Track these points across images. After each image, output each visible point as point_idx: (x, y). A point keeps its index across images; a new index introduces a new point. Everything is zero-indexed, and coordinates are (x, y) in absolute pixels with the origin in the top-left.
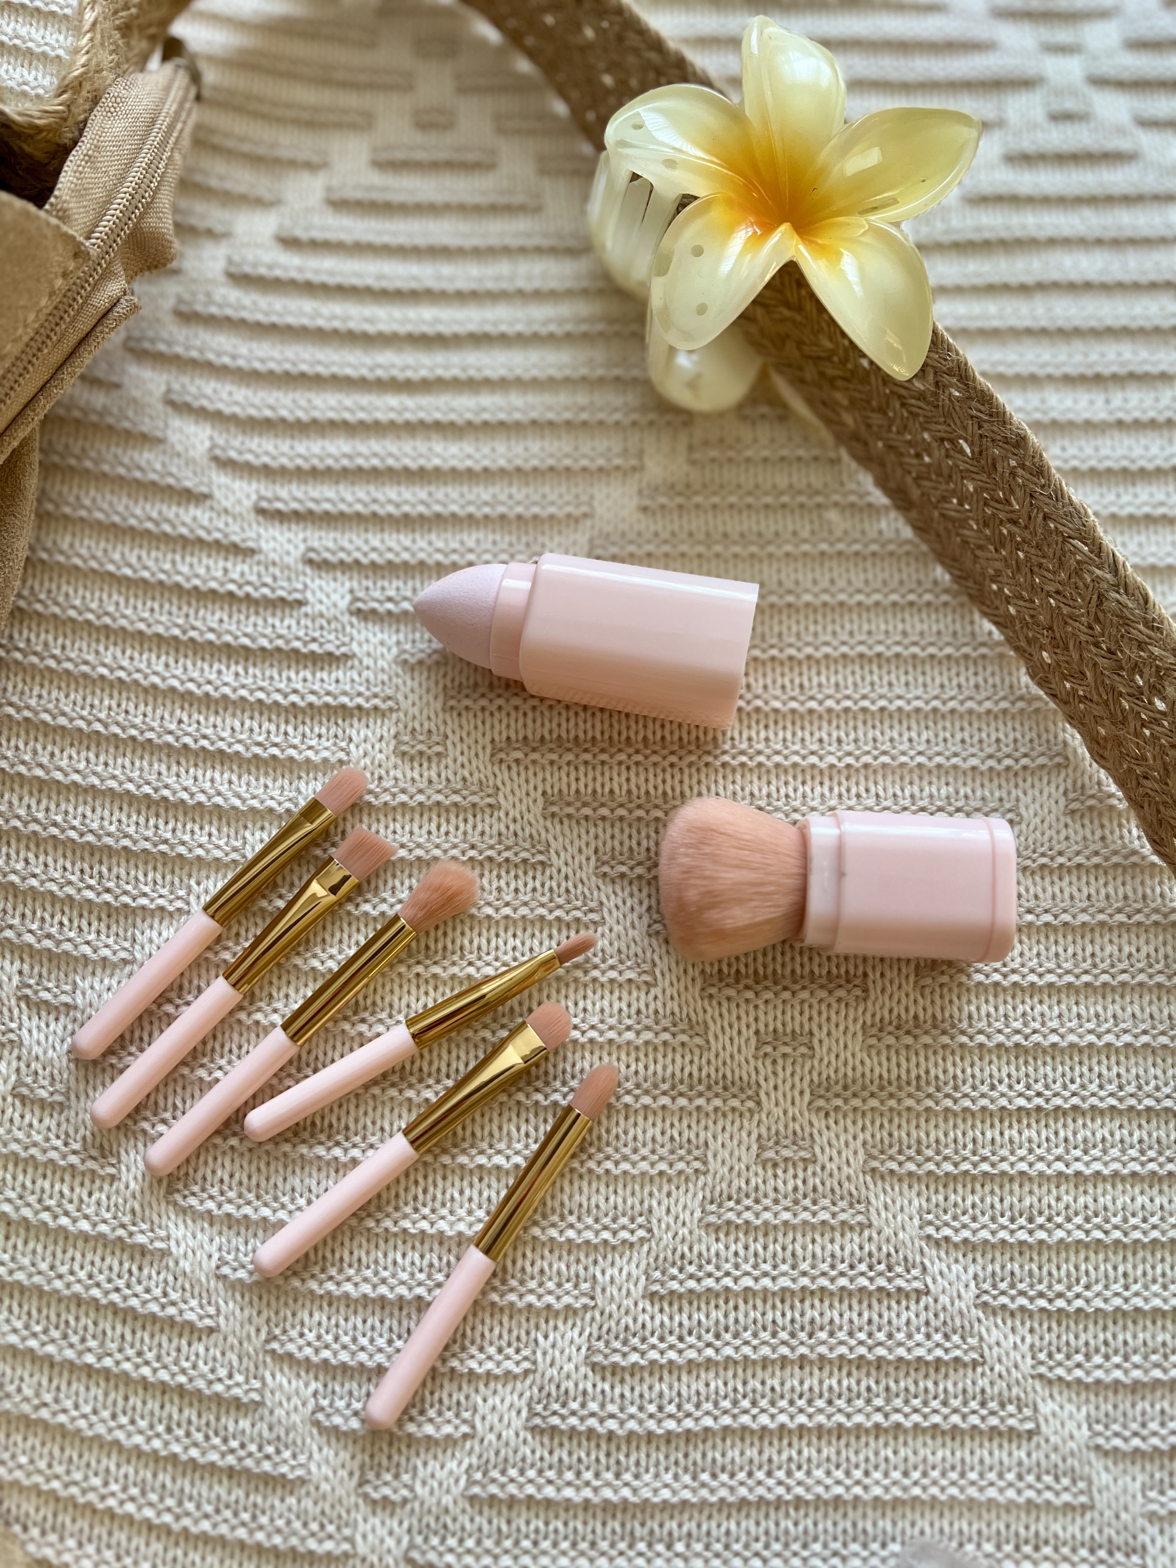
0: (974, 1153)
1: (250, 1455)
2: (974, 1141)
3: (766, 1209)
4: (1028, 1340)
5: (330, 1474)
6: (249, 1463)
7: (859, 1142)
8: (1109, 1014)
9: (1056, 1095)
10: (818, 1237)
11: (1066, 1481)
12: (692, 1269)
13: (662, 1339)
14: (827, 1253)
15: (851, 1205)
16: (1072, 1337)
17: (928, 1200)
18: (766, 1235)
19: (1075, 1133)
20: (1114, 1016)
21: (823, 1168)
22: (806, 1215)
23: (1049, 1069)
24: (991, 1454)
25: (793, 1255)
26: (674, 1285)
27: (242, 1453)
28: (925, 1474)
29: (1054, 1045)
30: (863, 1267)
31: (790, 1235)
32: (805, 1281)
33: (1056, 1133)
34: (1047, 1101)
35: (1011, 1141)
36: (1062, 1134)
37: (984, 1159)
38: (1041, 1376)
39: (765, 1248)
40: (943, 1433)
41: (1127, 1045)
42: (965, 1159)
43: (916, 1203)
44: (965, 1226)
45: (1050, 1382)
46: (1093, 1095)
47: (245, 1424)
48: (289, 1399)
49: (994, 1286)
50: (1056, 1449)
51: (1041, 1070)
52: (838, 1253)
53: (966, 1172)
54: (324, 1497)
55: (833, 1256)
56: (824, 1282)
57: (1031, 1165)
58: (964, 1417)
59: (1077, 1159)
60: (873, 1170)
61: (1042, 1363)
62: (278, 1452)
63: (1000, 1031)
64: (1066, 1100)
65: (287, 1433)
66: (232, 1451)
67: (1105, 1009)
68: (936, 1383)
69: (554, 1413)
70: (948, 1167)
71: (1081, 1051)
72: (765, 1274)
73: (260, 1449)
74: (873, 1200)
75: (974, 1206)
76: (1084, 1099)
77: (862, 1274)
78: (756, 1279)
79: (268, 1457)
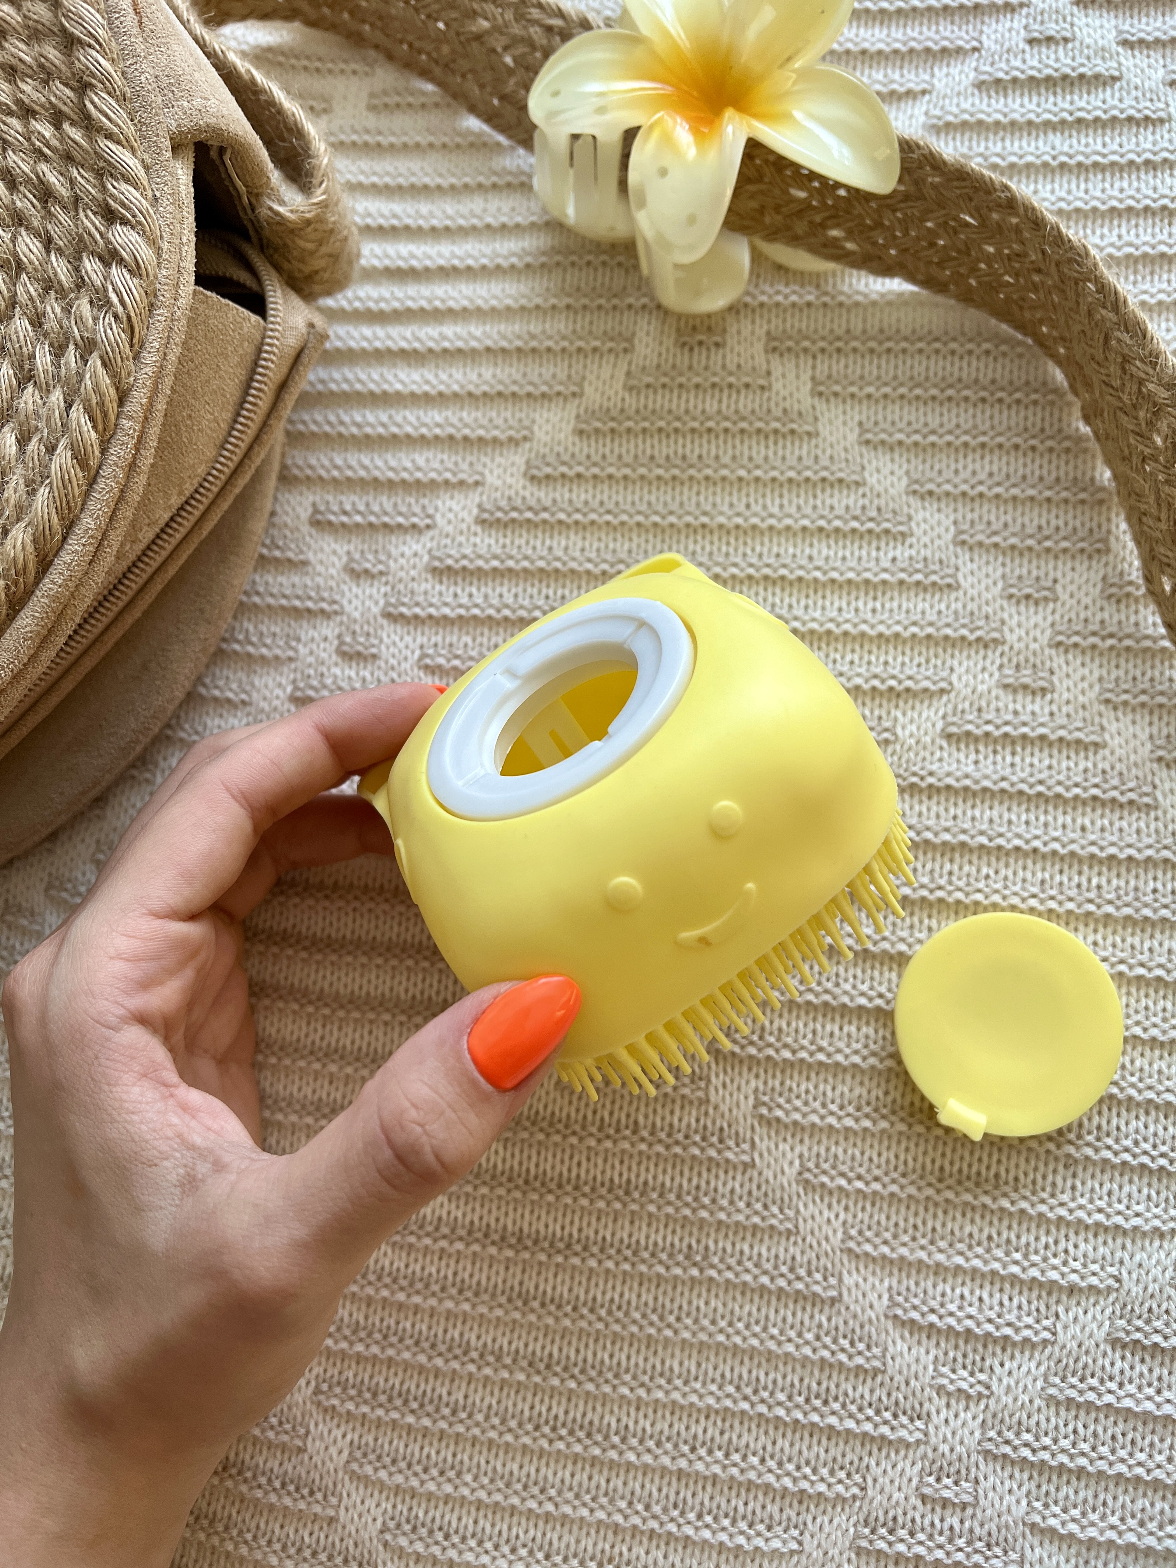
0: (812, 1043)
2: (814, 1032)
4: (842, 1216)
10: (659, 1109)
11: (861, 1346)
14: (666, 1123)
16: (883, 1218)
17: (765, 1083)
23: (893, 974)
24: (794, 1314)
25: (635, 1122)
28: (730, 1324)
30: (697, 1138)
32: (643, 1146)
35: (849, 1035)
37: (821, 1049)
38: (850, 1251)
40: (753, 1290)
42: (803, 1048)
43: (753, 1084)
44: (796, 1109)
45: (857, 1256)
49: (817, 1166)
50: (855, 1316)
52: (676, 1123)
53: (802, 1060)
55: (671, 1125)
56: (660, 1149)
58: (772, 1279)
61: (851, 1238)
68: (751, 1247)
70: (787, 1054)
72: (608, 1137)
74: (713, 1079)
75: (807, 1092)
77: (695, 1144)
78: (600, 1141)
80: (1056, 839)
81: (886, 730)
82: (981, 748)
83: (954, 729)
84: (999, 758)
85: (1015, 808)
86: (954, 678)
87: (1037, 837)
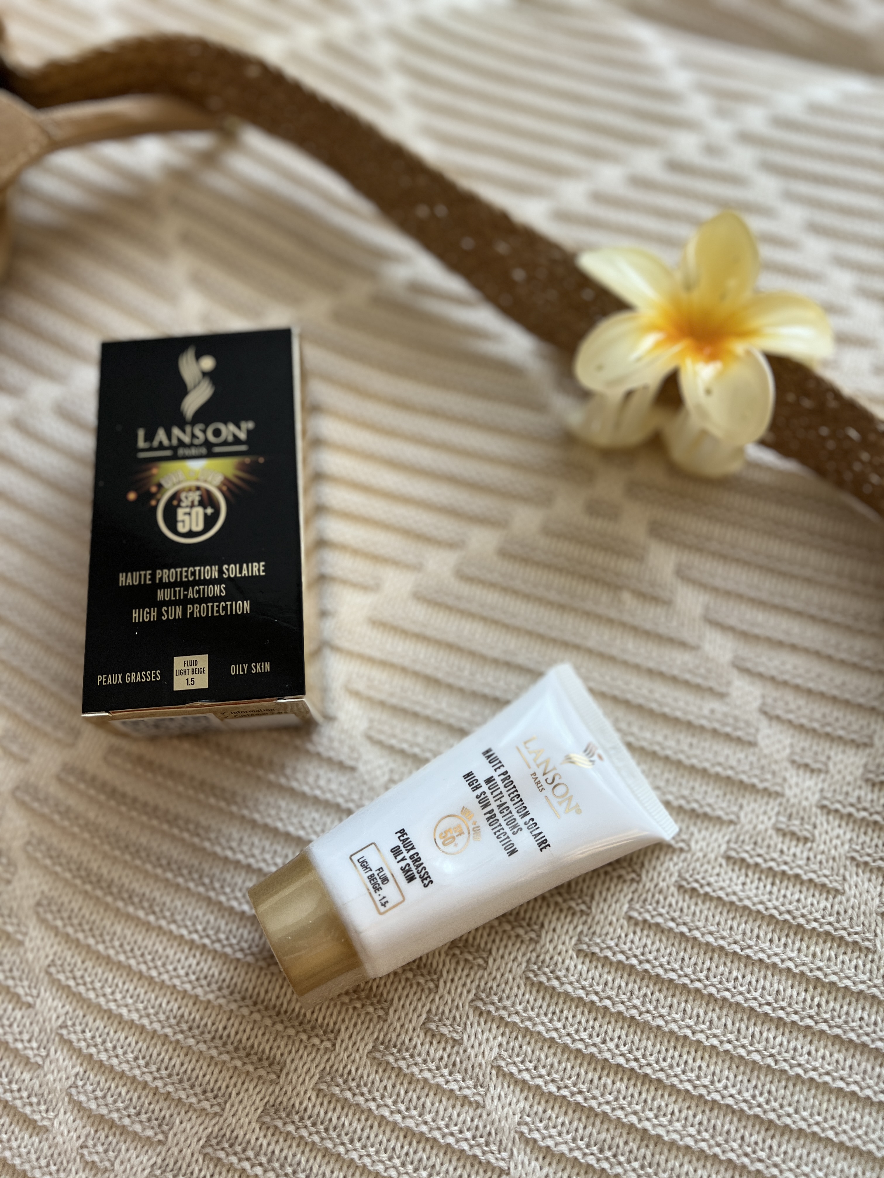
0: (575, 1084)
1: (21, 1098)
2: (578, 1075)
3: (416, 1064)
5: (66, 1133)
6: (18, 1103)
7: (496, 1043)
8: (707, 1019)
9: (649, 1065)
10: (444, 1100)
12: (352, 1084)
13: (314, 1125)
14: (448, 1114)
15: (475, 1087)
17: (531, 1106)
18: (410, 1083)
19: (654, 1099)
20: (711, 1022)
21: (465, 1051)
22: (441, 1081)
23: (650, 1043)
25: (423, 1105)
26: (337, 1090)
27: (17, 1095)
29: (659, 1027)
30: (469, 1135)
31: (426, 1091)
32: (424, 1128)
33: (640, 1094)
34: (641, 1067)
35: (605, 1086)
36: (644, 1096)
37: (580, 1092)
39: (406, 1092)
41: (713, 1047)
42: (566, 1087)
43: (522, 1104)
46: (676, 1076)
47: (26, 1076)
48: (59, 1072)
51: (644, 1042)
52: (455, 1116)
53: (564, 1097)
54: (56, 1145)
55: (450, 1118)
56: (437, 1135)
57: (613, 1110)
59: (648, 1119)
60: (499, 1068)
62: (39, 1103)
63: (623, 1003)
64: (655, 1071)
65: (49, 1093)
66: (12, 1091)
67: (706, 1013)
69: (223, 1149)
70: (553, 1088)
71: (677, 1039)
72: (399, 1112)
73: (29, 1097)
74: (492, 1089)
76: (668, 1076)
77: (466, 1140)
78: (392, 1113)
79: (31, 1104)
80: (791, 959)
82: (750, 874)
83: (733, 854)
85: (764, 927)
86: (742, 814)
87: (777, 954)
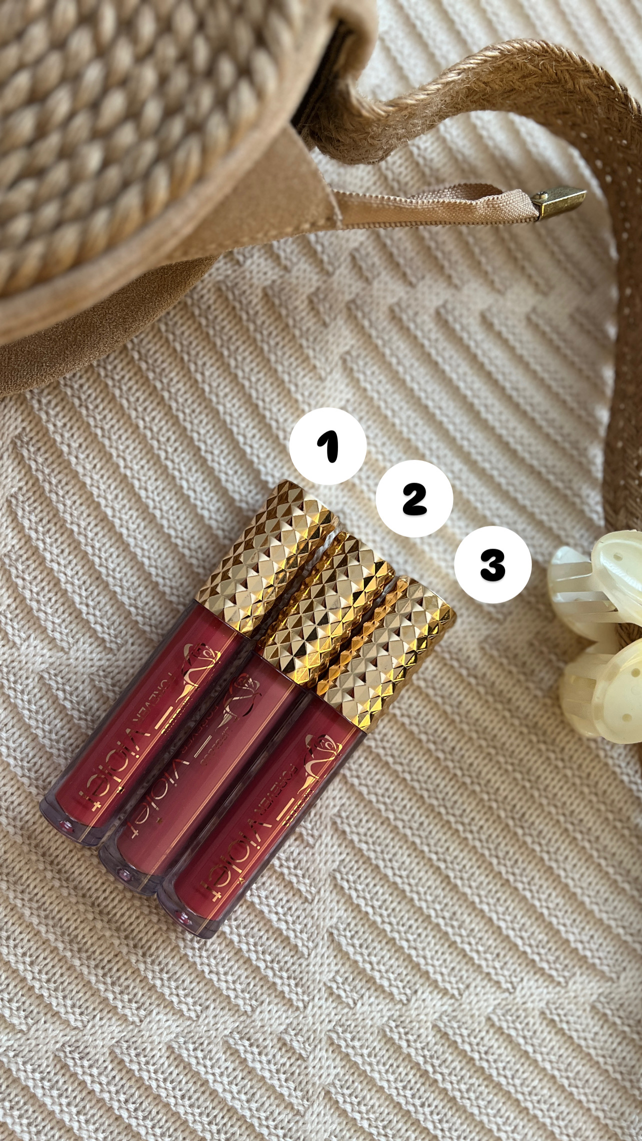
2: (390, 1122)
3: (260, 1061)
7: (335, 1072)
10: (272, 1098)
12: (200, 1055)
13: (156, 1072)
14: (270, 1110)
15: (302, 1099)
17: (341, 1130)
18: (249, 1073)
21: (306, 1068)
26: (185, 1054)
56: (256, 1122)
60: (328, 1093)
69: (73, 1059)
70: (365, 1124)
71: (483, 1128)
72: (231, 1092)
74: (315, 1105)
78: (224, 1090)
80: (603, 1111)
81: (564, 977)
82: (605, 1027)
83: (599, 1006)
84: (610, 1040)
85: (596, 1075)
86: (623, 976)
87: (594, 1102)
